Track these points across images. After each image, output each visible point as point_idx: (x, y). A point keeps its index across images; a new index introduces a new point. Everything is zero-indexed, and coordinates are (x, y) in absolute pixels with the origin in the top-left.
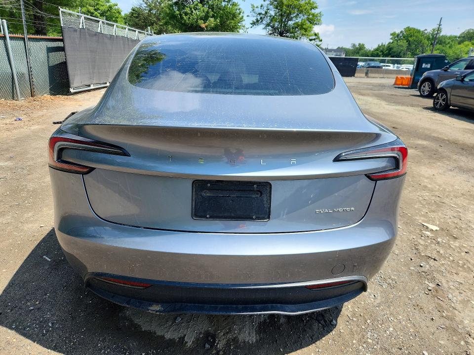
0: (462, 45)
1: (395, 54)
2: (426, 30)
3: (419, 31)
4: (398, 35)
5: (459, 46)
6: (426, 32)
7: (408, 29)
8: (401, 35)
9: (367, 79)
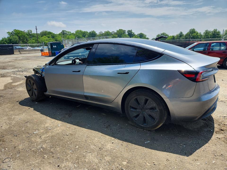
0: (43, 38)
1: (14, 42)
2: (24, 31)
3: (22, 31)
4: (11, 33)
5: (42, 38)
6: (25, 32)
7: (15, 30)
8: (13, 33)
9: (21, 55)
